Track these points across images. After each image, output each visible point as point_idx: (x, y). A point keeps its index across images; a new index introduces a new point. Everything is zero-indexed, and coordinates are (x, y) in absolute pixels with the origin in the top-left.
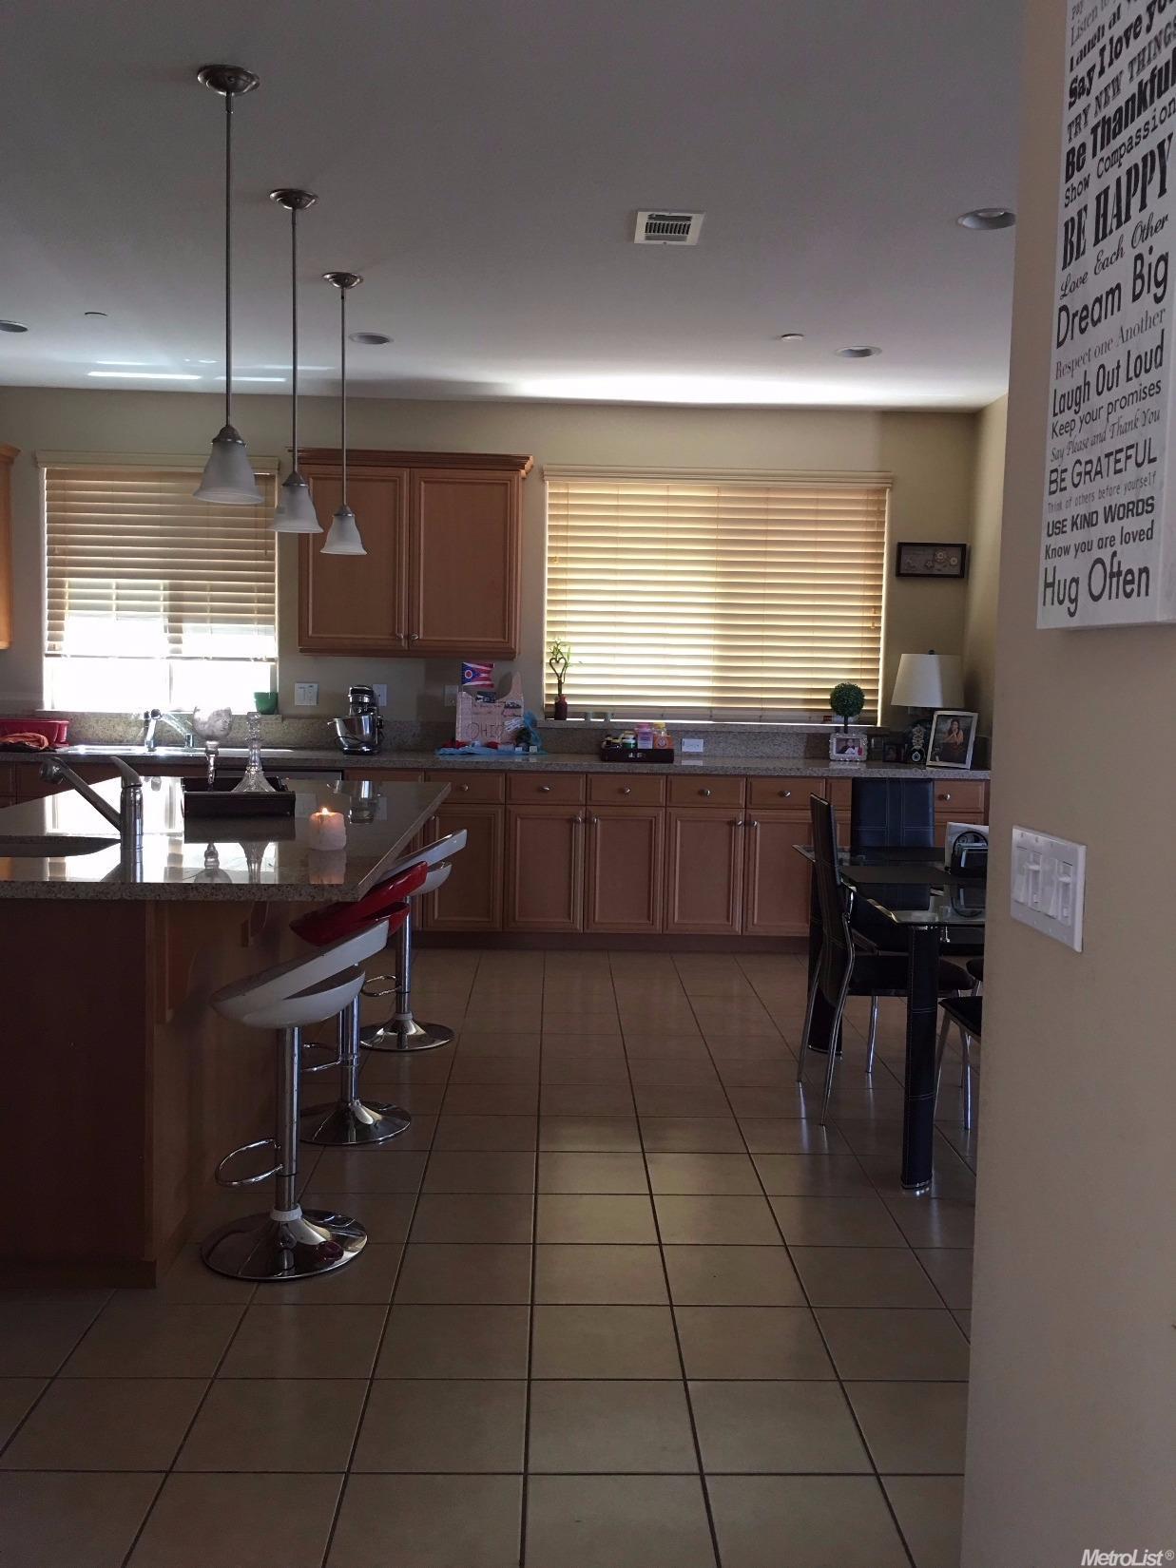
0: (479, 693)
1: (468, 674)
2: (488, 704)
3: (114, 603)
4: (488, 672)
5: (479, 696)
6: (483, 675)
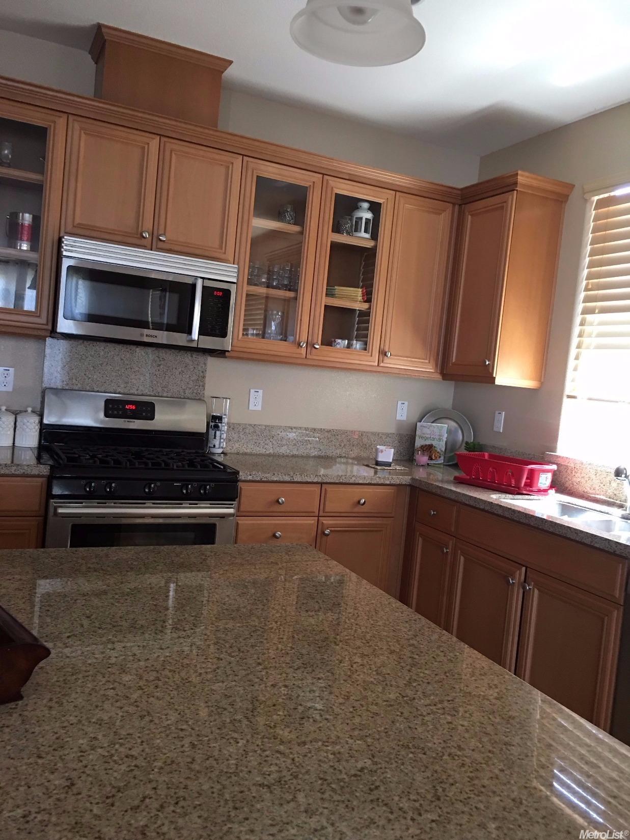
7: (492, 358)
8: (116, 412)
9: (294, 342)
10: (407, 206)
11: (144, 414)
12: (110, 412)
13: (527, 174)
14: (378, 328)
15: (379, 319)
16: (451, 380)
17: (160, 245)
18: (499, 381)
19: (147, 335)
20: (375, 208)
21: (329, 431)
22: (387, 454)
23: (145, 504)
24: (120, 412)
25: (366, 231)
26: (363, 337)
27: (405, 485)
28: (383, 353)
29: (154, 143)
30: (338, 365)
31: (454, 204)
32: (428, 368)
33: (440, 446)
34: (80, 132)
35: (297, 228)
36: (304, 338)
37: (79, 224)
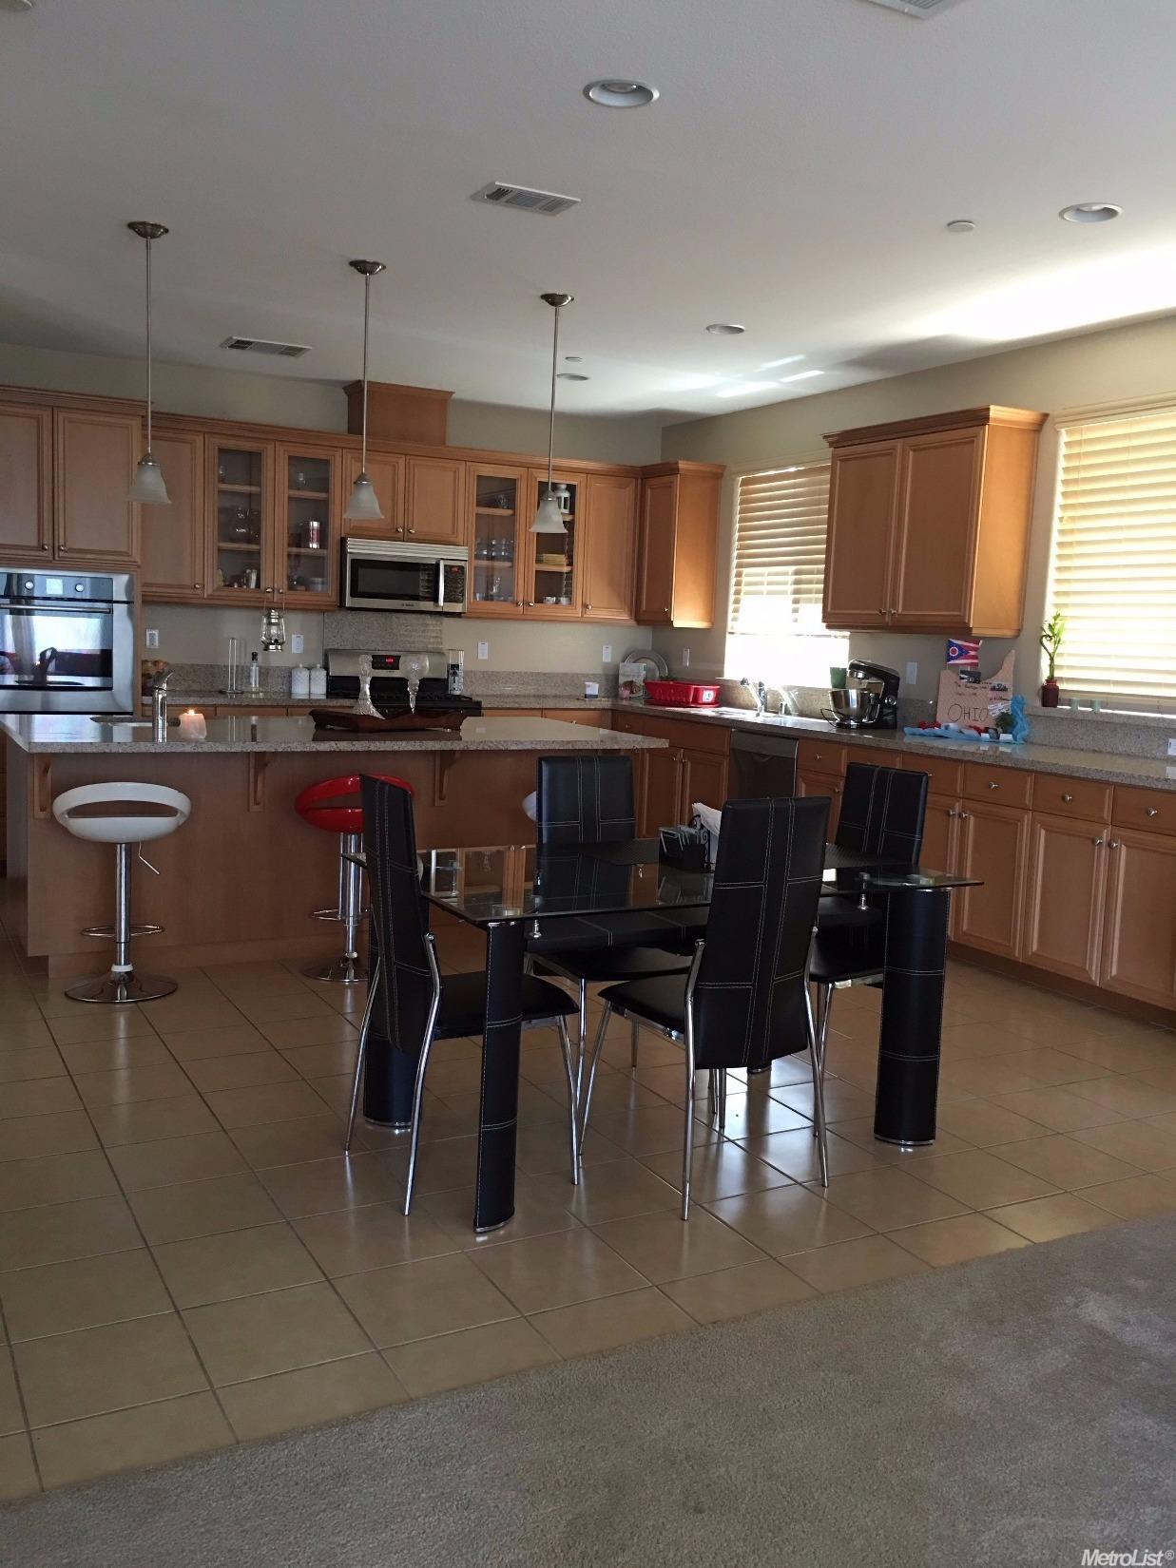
0: (963, 672)
1: (954, 652)
2: (973, 685)
3: (765, 588)
4: (975, 649)
5: (963, 676)
6: (972, 653)
7: (669, 606)
8: (379, 665)
9: (512, 602)
10: (598, 484)
12: (376, 665)
13: (685, 462)
14: (580, 586)
15: (580, 578)
16: (649, 625)
17: (410, 536)
18: (677, 624)
20: (571, 488)
21: (545, 674)
22: (593, 689)
25: (565, 508)
26: (569, 594)
27: (608, 709)
28: (585, 606)
29: (402, 461)
30: (545, 618)
31: (637, 479)
32: (625, 617)
33: (639, 681)
34: (351, 460)
35: (510, 512)
36: (521, 598)
37: (359, 529)
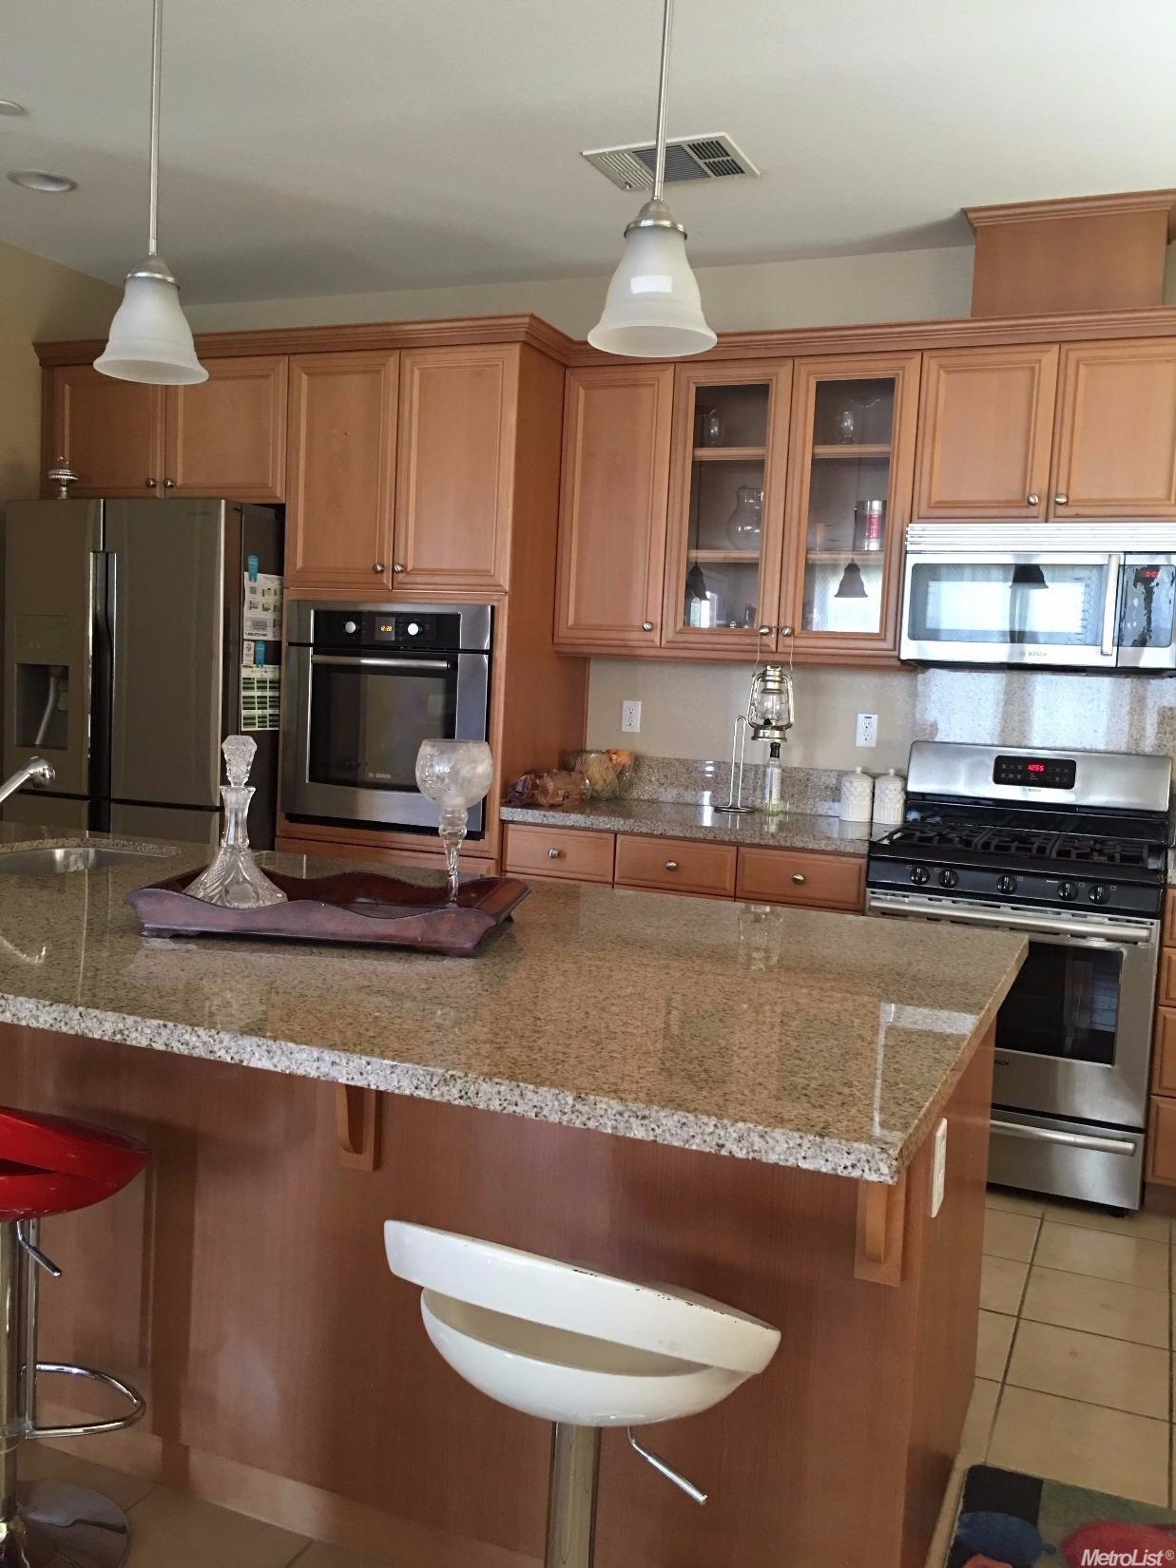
8: (1011, 776)
11: (1057, 779)
12: (1003, 775)
17: (1060, 511)
19: (1030, 654)
23: (999, 907)
24: (1019, 776)
29: (1048, 357)
34: (939, 372)
37: (939, 502)
